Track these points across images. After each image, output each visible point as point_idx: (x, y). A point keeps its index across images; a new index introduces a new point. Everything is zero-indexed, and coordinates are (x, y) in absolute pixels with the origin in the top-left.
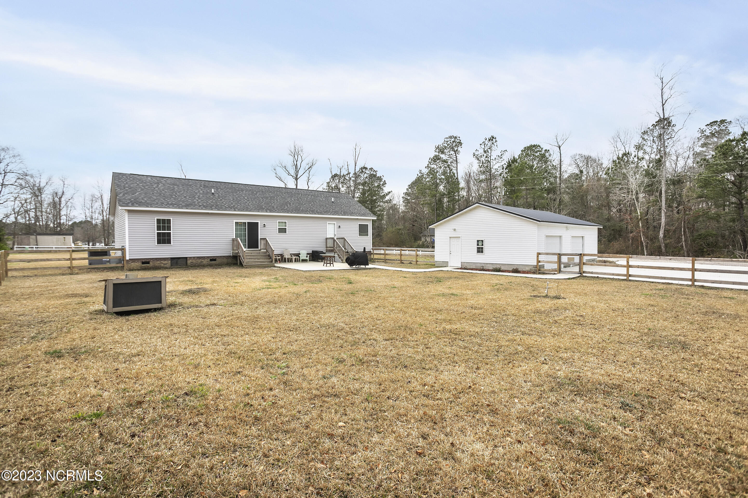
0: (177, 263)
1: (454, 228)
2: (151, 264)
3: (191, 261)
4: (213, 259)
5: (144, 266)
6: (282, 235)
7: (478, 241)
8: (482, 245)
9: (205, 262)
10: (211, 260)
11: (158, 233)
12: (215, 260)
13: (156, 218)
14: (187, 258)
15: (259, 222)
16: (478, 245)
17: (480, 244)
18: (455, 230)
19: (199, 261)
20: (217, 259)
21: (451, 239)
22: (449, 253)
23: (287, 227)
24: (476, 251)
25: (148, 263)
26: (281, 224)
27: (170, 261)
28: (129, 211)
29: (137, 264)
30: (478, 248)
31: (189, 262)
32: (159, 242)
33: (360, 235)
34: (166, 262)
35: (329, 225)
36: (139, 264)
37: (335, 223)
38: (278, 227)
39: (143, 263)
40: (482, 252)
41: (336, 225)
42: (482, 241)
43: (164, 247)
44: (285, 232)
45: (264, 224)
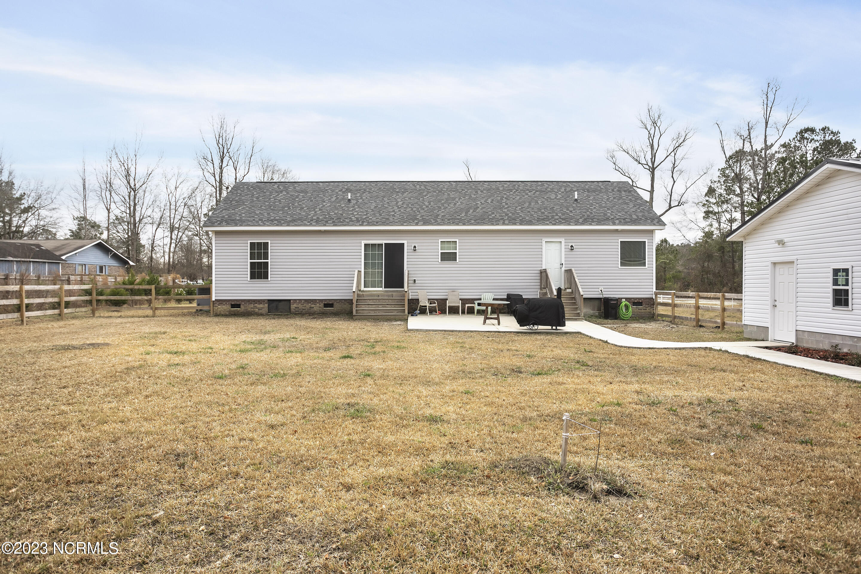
0: (277, 309)
1: (780, 237)
2: (242, 309)
3: (295, 305)
4: (328, 304)
5: (234, 311)
6: (448, 265)
7: (836, 272)
8: (847, 284)
9: (317, 308)
10: (326, 305)
11: (251, 263)
12: (331, 305)
13: (249, 242)
14: (290, 300)
15: (405, 242)
16: (835, 283)
17: (841, 280)
18: (781, 243)
19: (308, 306)
20: (335, 304)
21: (778, 267)
22: (769, 303)
23: (457, 251)
24: (830, 300)
25: (238, 306)
26: (446, 245)
27: (267, 305)
28: (218, 233)
29: (225, 307)
30: (836, 292)
31: (293, 306)
32: (253, 277)
33: (622, 264)
34: (261, 306)
35: (549, 244)
36: (226, 308)
37: (563, 240)
38: (440, 251)
39: (233, 306)
40: (846, 304)
41: (563, 244)
42: (846, 271)
43: (259, 284)
44: (455, 260)
45: (415, 247)
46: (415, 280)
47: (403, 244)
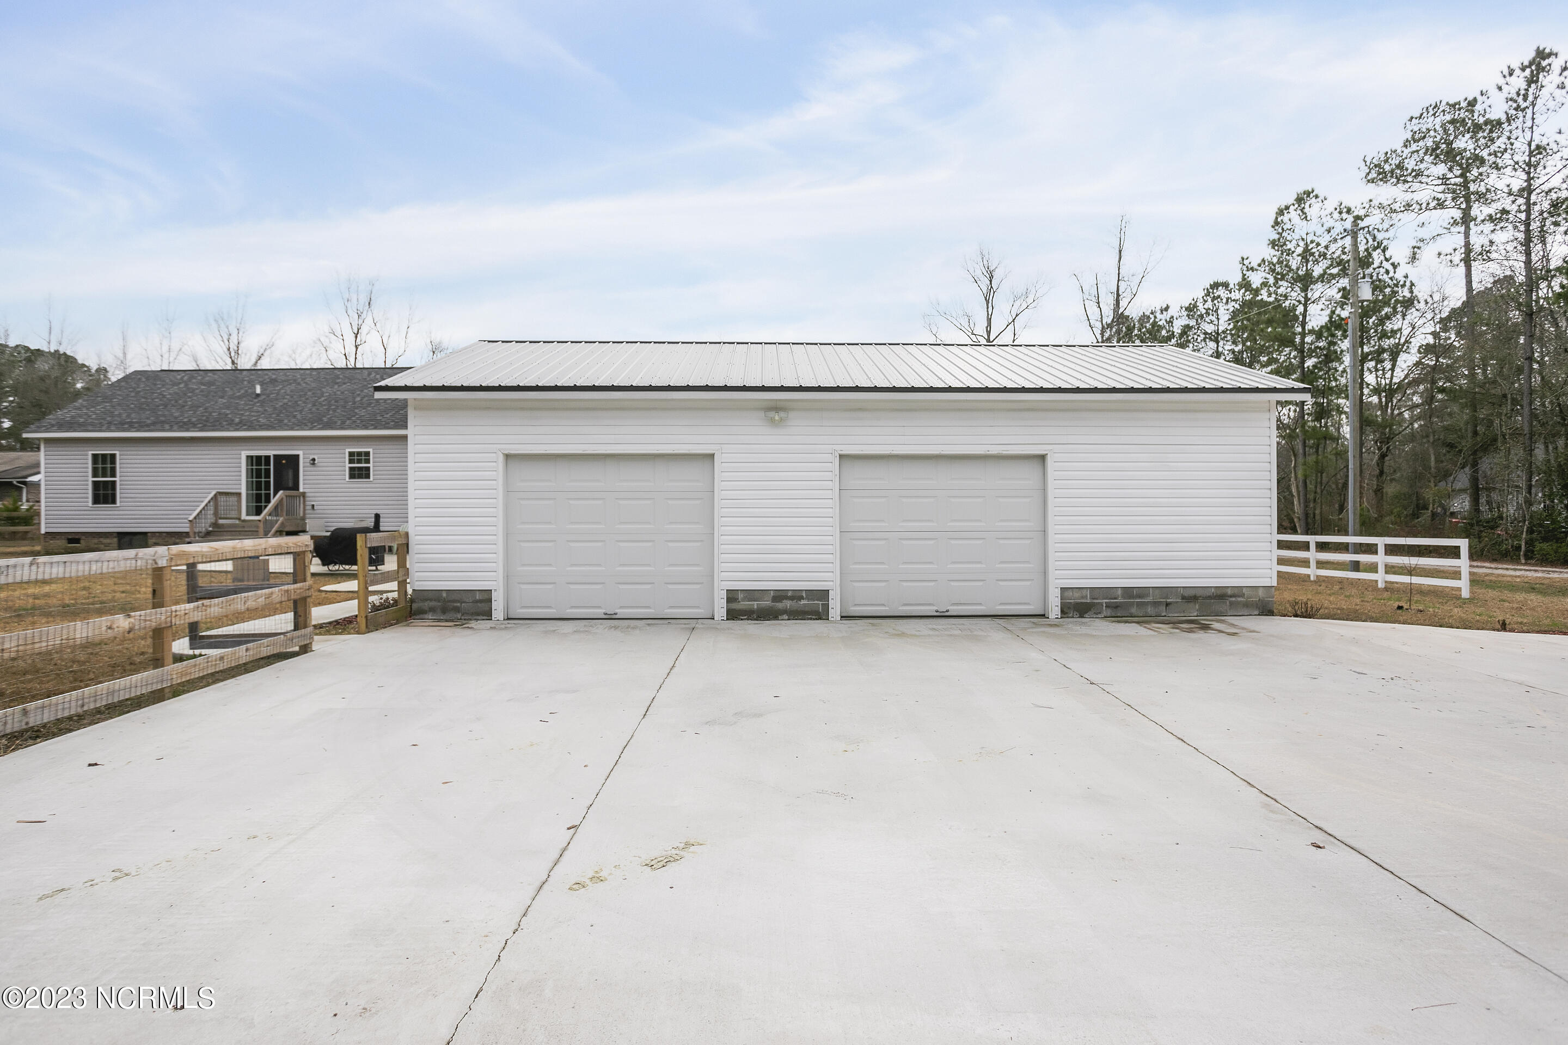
2: (83, 544)
3: (153, 540)
5: (72, 547)
6: (360, 484)
11: (93, 482)
13: (90, 453)
14: (146, 533)
15: (300, 453)
23: (371, 465)
25: (78, 541)
26: (355, 457)
27: (116, 540)
28: (47, 441)
32: (96, 500)
34: (109, 541)
36: (60, 543)
38: (348, 466)
39: (70, 541)
43: (104, 510)
44: (368, 476)
45: (314, 460)
46: (313, 506)
47: (298, 456)
